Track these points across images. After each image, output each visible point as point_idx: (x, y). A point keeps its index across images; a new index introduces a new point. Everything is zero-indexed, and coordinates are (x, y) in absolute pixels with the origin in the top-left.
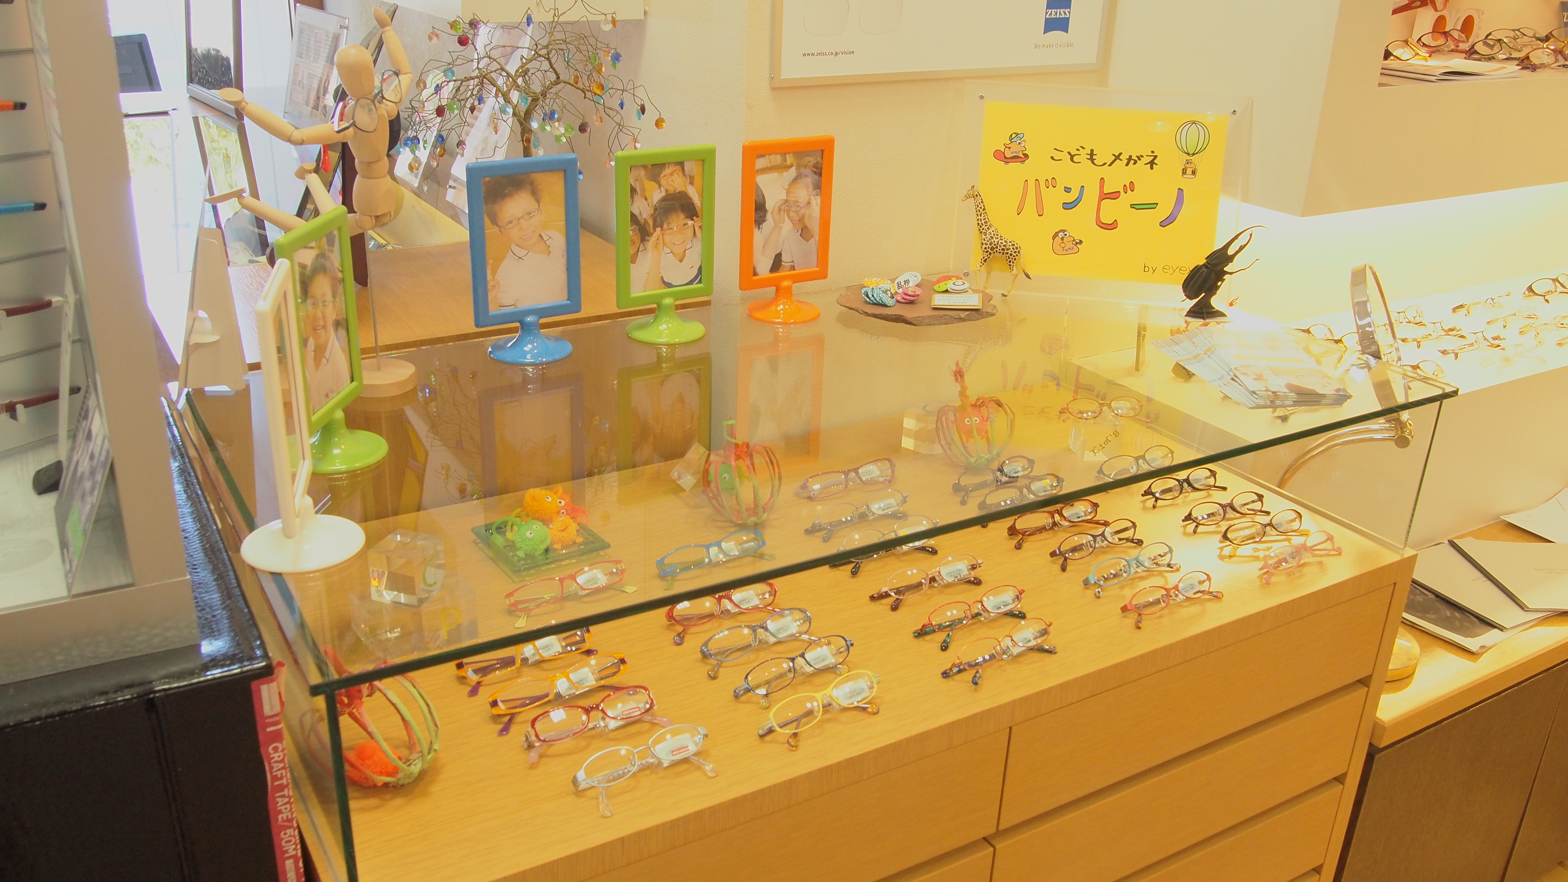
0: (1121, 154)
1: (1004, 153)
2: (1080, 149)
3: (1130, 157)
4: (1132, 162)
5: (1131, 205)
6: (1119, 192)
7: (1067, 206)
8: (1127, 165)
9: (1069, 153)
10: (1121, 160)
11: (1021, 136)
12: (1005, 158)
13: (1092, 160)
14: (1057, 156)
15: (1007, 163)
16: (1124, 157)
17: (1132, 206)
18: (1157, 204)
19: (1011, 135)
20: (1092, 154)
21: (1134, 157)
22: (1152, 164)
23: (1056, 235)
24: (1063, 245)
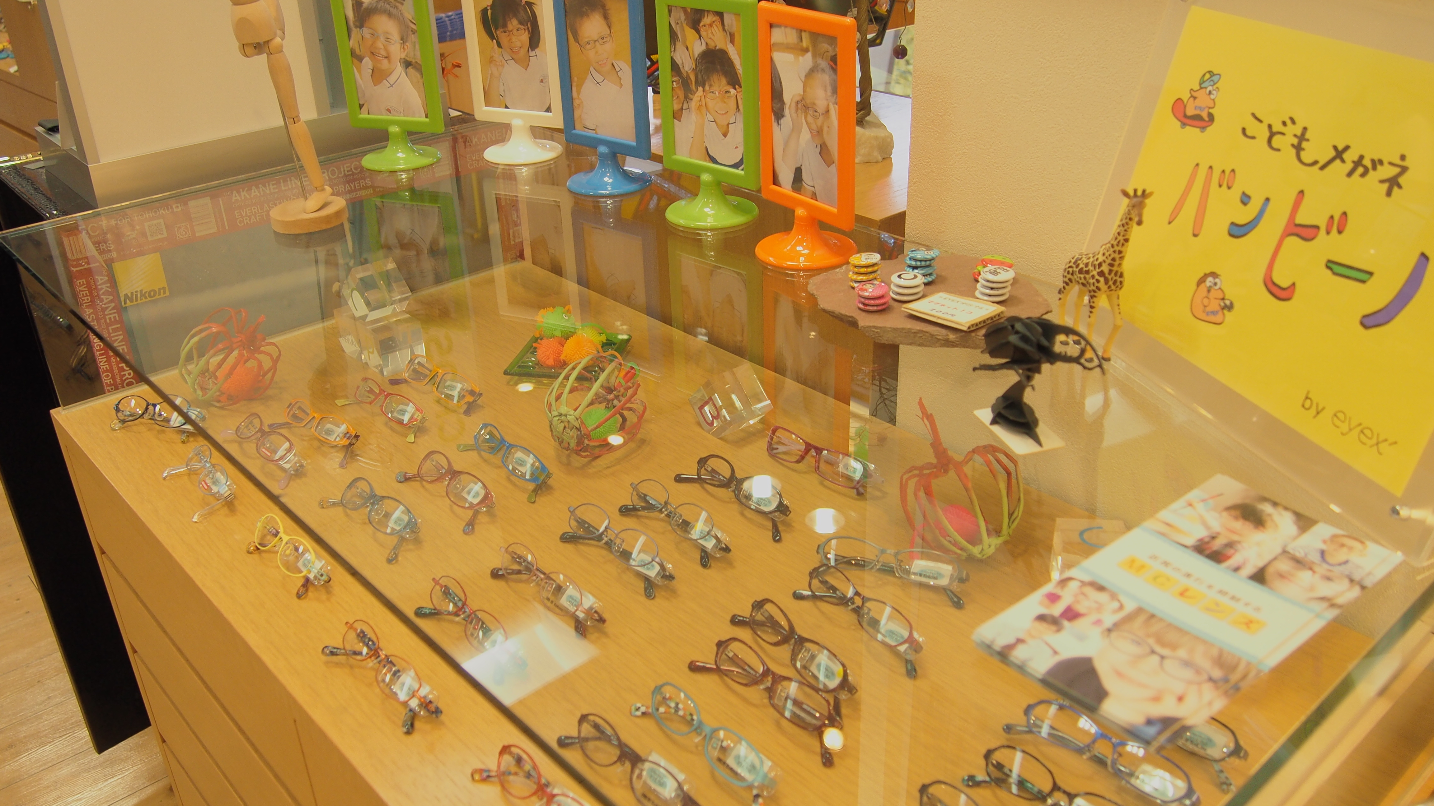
0: (1347, 148)
1: (1185, 107)
2: (1289, 122)
3: (1362, 157)
4: (1360, 170)
5: (1329, 261)
6: (1317, 228)
7: (1236, 231)
8: (1350, 174)
9: (1270, 126)
10: (1343, 161)
11: (1215, 78)
12: (1185, 116)
13: (1298, 148)
14: (1253, 128)
15: (1184, 125)
16: (1350, 156)
17: (1330, 265)
18: (1371, 274)
19: (1204, 75)
20: (1302, 138)
21: (1367, 162)
22: (1393, 183)
23: (1201, 281)
24: (1206, 301)
